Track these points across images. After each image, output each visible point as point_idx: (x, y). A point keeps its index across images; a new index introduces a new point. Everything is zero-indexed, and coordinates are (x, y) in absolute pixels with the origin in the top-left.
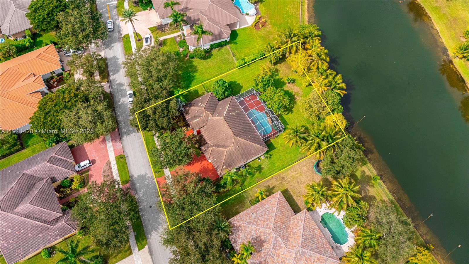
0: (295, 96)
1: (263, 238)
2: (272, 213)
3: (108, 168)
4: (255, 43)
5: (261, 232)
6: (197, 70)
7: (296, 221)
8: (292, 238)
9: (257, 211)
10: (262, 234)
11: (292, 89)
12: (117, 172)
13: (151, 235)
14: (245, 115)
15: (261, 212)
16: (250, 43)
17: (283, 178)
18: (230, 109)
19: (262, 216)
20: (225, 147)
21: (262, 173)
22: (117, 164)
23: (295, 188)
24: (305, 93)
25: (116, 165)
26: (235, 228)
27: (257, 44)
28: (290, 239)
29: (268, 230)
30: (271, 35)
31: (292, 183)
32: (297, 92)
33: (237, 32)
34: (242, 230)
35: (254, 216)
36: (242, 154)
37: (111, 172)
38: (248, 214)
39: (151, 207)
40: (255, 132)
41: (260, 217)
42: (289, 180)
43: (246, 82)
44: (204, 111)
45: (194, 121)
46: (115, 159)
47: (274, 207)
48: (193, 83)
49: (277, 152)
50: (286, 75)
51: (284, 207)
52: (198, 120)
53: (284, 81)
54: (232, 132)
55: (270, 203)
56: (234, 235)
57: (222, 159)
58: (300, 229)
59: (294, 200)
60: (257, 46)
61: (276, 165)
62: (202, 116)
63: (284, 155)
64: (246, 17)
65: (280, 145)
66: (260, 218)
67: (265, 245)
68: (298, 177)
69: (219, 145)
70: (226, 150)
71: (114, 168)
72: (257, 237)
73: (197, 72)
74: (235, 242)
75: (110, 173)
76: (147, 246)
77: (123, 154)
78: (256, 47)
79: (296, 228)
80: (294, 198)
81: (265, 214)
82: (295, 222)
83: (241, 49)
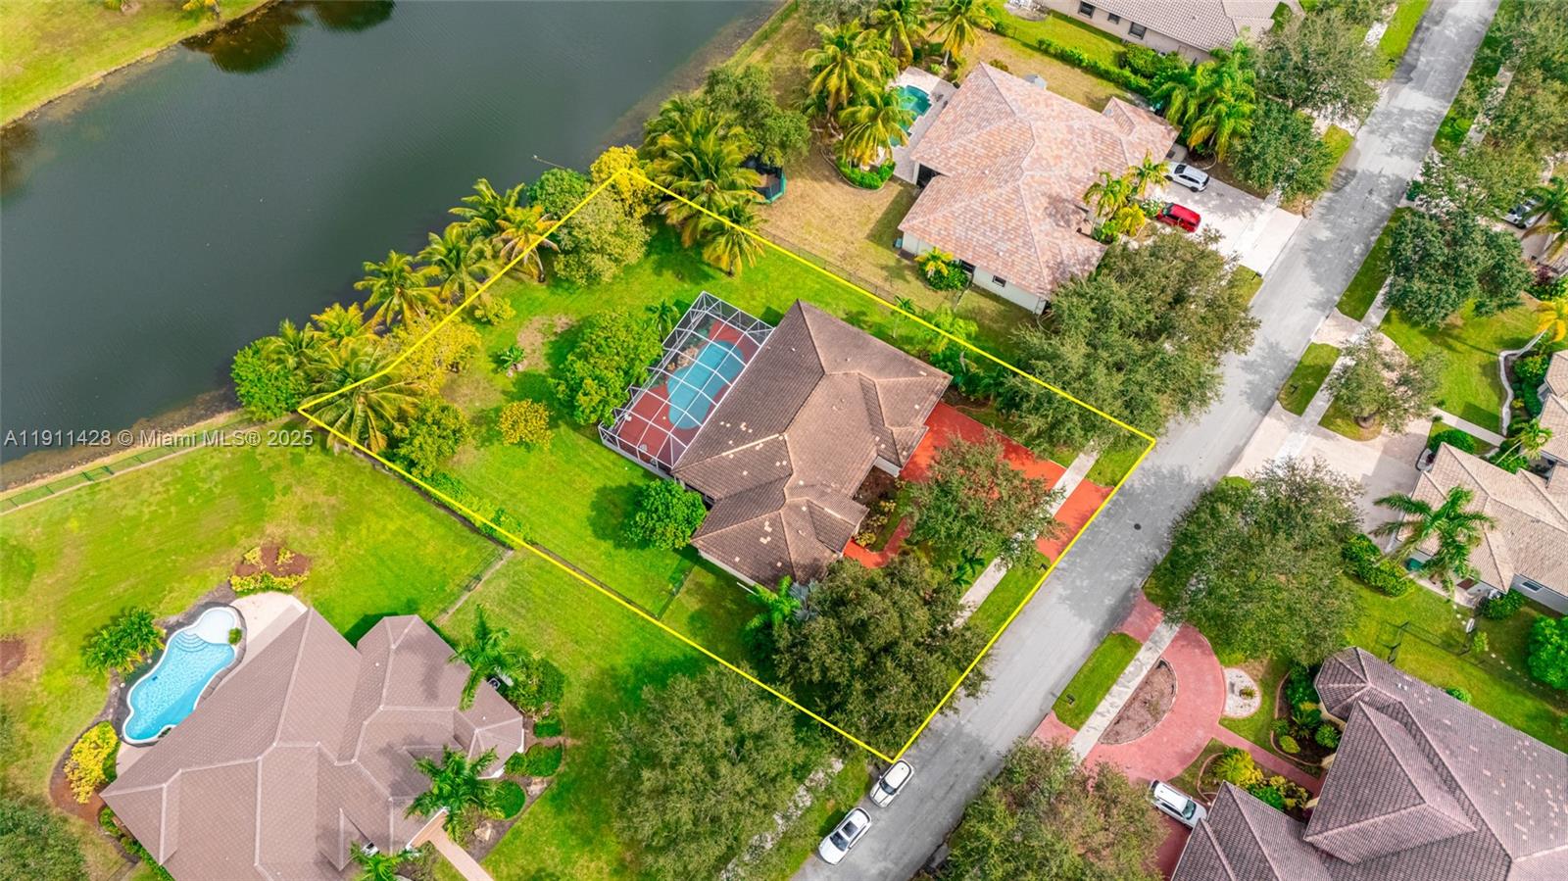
0: (559, 330)
1: (1045, 201)
2: (972, 210)
3: (1124, 724)
4: (383, 537)
5: (1036, 208)
6: (603, 672)
7: (953, 162)
8: (1002, 147)
9: (986, 247)
10: (1037, 203)
11: (534, 351)
12: (1115, 688)
13: (1200, 480)
14: (723, 404)
15: (984, 235)
16: (392, 557)
17: (843, 258)
18: (735, 443)
19: (992, 228)
20: (867, 391)
21: (863, 309)
22: (1095, 706)
23: (853, 223)
24: (530, 312)
25: (1100, 708)
26: (1057, 275)
27: (384, 529)
28: (1008, 148)
29: (1023, 192)
30: (315, 504)
31: (846, 234)
32: (540, 331)
33: (348, 627)
34: (1054, 256)
35: (1003, 246)
36: (858, 347)
37: (1128, 706)
38: (1005, 264)
39: (1137, 527)
40: (766, 351)
41: (997, 229)
42: (841, 243)
43: (577, 486)
44: (789, 506)
45: (839, 516)
46: (1084, 728)
47: (952, 213)
48: (665, 654)
49: (778, 298)
50: (484, 389)
51: (936, 200)
52: (828, 510)
53: (514, 385)
54: (818, 389)
55: (946, 229)
56: (1074, 270)
57: (908, 385)
58: (971, 142)
59: (886, 213)
60: (391, 527)
61: (818, 286)
62: (810, 505)
63: (777, 280)
64: (251, 635)
65: (752, 303)
66: (1002, 228)
67: (1056, 190)
68: (817, 228)
69: (870, 415)
70: (881, 382)
71: (1112, 705)
72: (1050, 215)
73: (613, 669)
74: (1088, 259)
75: (1136, 704)
76: (1232, 473)
77: (1054, 714)
78: (401, 529)
79: (974, 150)
80: (880, 216)
81: (983, 223)
82: (958, 162)
83: (430, 572)
